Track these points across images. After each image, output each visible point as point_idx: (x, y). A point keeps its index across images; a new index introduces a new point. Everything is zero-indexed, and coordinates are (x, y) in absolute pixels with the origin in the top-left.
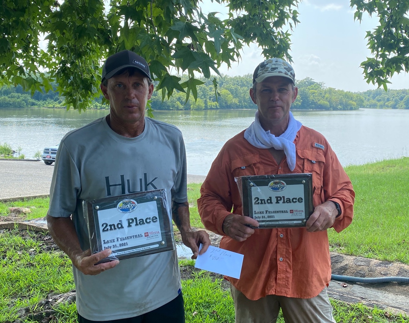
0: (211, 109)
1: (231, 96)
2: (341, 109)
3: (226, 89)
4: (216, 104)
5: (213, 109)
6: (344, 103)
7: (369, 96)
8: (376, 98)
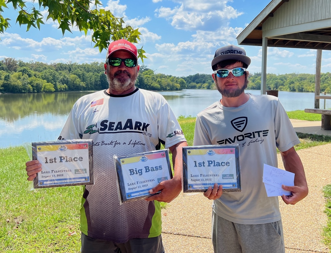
0: (61, 91)
1: (78, 79)
2: (169, 90)
3: (74, 74)
4: (65, 87)
5: (63, 91)
6: (171, 85)
7: (190, 79)
8: (196, 81)
